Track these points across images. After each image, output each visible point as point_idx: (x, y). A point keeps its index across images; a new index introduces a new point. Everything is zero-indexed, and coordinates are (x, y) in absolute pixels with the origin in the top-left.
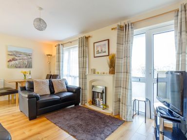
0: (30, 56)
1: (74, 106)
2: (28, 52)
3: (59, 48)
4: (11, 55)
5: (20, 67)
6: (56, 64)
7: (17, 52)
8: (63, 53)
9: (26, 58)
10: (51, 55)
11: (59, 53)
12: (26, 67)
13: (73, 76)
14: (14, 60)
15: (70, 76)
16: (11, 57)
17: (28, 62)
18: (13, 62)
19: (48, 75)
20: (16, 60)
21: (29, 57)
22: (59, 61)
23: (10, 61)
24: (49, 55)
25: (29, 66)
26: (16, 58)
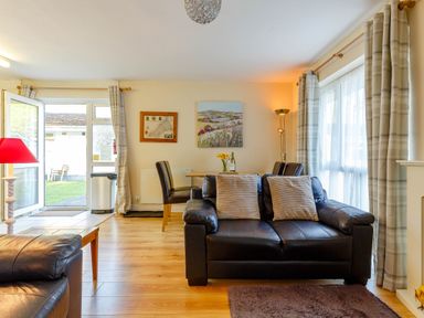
0: (237, 118)
1: (341, 282)
2: (234, 110)
3: (304, 86)
4: (203, 120)
5: (218, 146)
6: (298, 132)
7: (213, 113)
8: (316, 99)
9: (229, 123)
10: (287, 111)
11: (304, 100)
12: (230, 145)
13: (352, 171)
14: (208, 129)
15: (341, 169)
16: (203, 125)
17: (234, 133)
18: (207, 135)
19: (277, 163)
20: (212, 130)
21: (236, 121)
22: (305, 124)
23: (202, 132)
24: (282, 111)
25: (236, 142)
26: (211, 125)
